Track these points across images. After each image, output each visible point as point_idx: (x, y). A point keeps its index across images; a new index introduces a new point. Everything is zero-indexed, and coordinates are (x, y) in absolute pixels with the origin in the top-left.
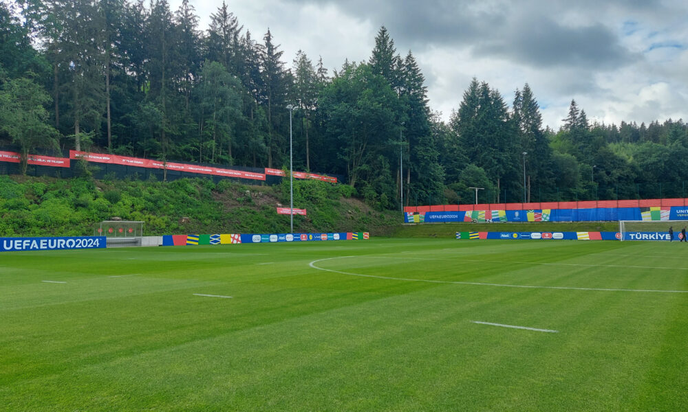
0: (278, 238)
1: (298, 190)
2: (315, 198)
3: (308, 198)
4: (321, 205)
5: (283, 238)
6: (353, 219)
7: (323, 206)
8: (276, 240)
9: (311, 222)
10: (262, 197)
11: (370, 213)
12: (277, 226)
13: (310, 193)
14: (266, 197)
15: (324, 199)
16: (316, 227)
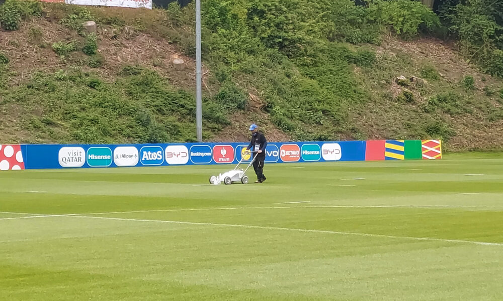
0: (141, 155)
1: (243, 17)
2: (293, 42)
3: (269, 41)
4: (308, 60)
5: (156, 156)
6: (409, 99)
7: (315, 64)
8: (134, 161)
9: (267, 108)
10: (131, 38)
11: (469, 82)
12: (154, 122)
13: (277, 25)
14: (143, 38)
15: (322, 43)
16: (279, 123)
